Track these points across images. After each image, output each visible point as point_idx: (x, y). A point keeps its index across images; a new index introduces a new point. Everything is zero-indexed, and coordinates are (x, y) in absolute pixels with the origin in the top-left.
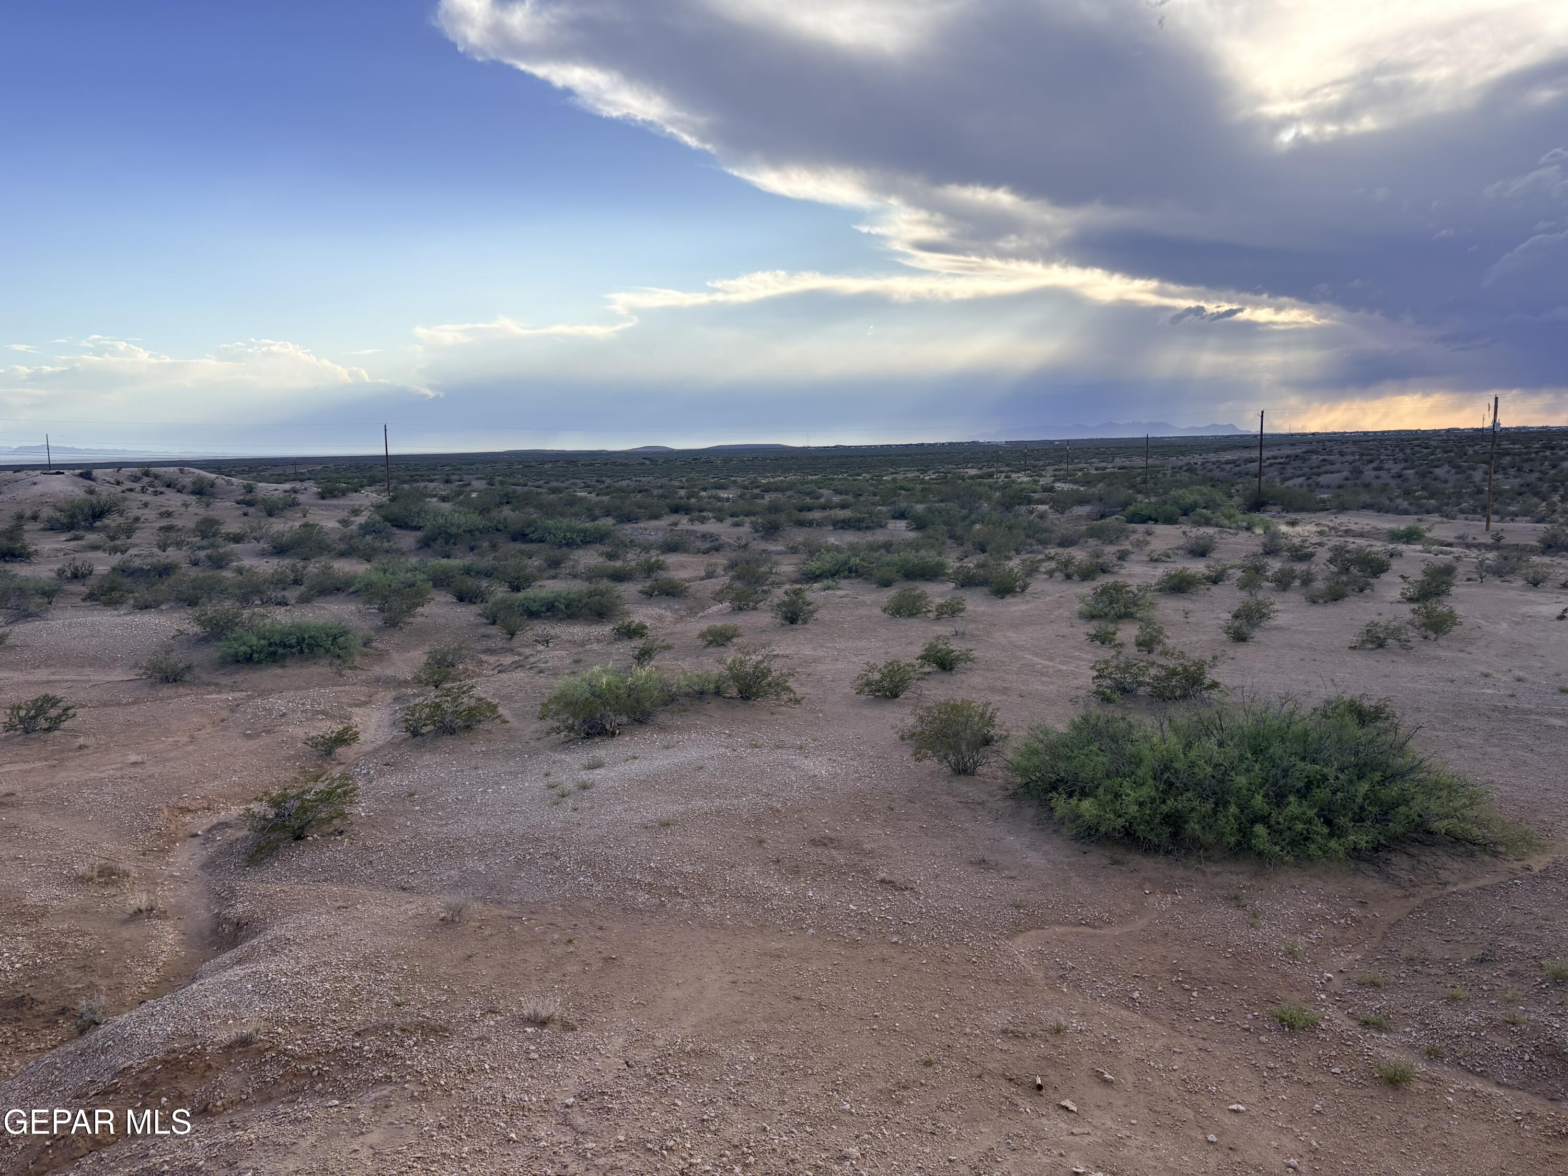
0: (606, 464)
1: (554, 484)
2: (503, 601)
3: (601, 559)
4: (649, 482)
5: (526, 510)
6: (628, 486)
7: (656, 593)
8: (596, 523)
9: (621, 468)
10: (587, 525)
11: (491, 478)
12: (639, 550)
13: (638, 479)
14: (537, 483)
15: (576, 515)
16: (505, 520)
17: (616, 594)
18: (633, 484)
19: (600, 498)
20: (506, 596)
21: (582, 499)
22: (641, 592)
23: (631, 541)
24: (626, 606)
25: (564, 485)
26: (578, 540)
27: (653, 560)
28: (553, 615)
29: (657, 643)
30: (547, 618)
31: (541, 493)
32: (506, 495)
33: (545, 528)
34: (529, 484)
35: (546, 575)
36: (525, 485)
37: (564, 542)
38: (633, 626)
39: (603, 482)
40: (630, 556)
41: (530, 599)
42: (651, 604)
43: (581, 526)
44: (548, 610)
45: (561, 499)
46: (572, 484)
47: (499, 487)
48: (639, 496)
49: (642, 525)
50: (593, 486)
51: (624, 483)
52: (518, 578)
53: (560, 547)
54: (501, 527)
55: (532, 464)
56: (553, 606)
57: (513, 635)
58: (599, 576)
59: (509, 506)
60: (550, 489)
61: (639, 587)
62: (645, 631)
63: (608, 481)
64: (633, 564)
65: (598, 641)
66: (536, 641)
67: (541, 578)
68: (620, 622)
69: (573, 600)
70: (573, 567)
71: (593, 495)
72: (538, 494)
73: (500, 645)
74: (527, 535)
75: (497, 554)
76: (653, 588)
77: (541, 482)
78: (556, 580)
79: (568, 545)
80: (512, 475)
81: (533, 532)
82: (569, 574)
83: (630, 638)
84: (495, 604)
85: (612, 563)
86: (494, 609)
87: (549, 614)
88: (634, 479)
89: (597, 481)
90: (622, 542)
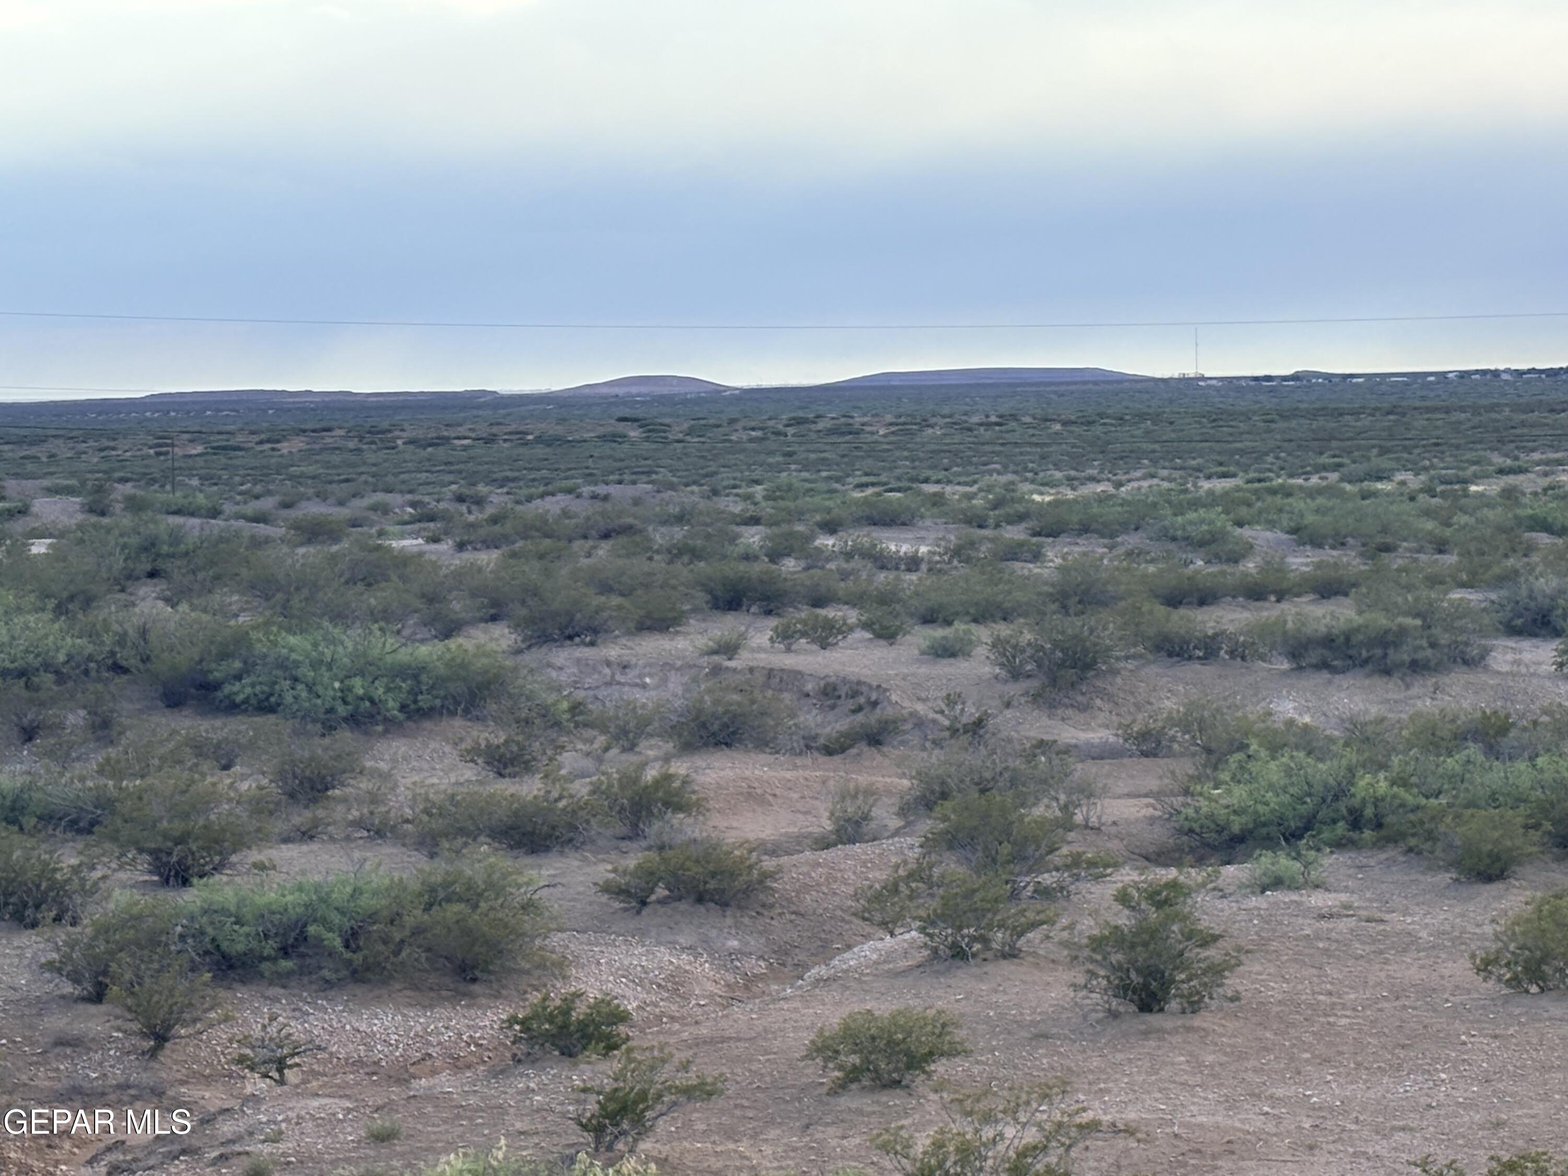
0: (490, 440)
1: (313, 509)
2: (135, 919)
3: (469, 773)
4: (637, 502)
5: (216, 598)
6: (566, 514)
7: (661, 892)
8: (453, 644)
9: (541, 451)
10: (423, 650)
11: (99, 489)
12: (601, 740)
13: (601, 489)
14: (253, 507)
15: (384, 616)
16: (143, 632)
17: (520, 896)
18: (582, 508)
19: (468, 556)
20: (144, 900)
21: (404, 561)
22: (607, 889)
23: (576, 708)
24: (556, 939)
25: (344, 513)
26: (392, 705)
27: (651, 774)
28: (302, 971)
29: (665, 1074)
30: (282, 980)
31: (267, 541)
32: (149, 546)
33: (282, 664)
34: (228, 508)
35: (279, 826)
36: (215, 513)
37: (342, 710)
38: (580, 1011)
39: (479, 502)
40: (569, 760)
41: (224, 911)
42: (642, 933)
43: (404, 656)
44: (285, 952)
45: (334, 559)
46: (374, 508)
47: (127, 521)
48: (604, 550)
49: (613, 652)
50: (445, 517)
51: (552, 506)
52: (181, 840)
53: (329, 728)
54: (127, 657)
55: (239, 439)
56: (303, 938)
57: (161, 1037)
58: (462, 831)
59: (160, 586)
60: (297, 526)
61: (603, 871)
62: (622, 1029)
63: (498, 499)
64: (581, 789)
65: (457, 1064)
66: (241, 1060)
67: (262, 838)
68: (535, 997)
69: (373, 917)
70: (374, 799)
71: (446, 546)
72: (257, 543)
73: (117, 1074)
74: (217, 686)
75: (112, 752)
76: (650, 876)
77: (267, 504)
78: (315, 846)
79: (355, 720)
80: (168, 478)
81: (239, 677)
82: (358, 824)
83: (568, 1053)
84: (103, 930)
85: (506, 787)
86: (102, 947)
87: (286, 964)
88: (586, 490)
89: (460, 499)
90: (545, 712)
